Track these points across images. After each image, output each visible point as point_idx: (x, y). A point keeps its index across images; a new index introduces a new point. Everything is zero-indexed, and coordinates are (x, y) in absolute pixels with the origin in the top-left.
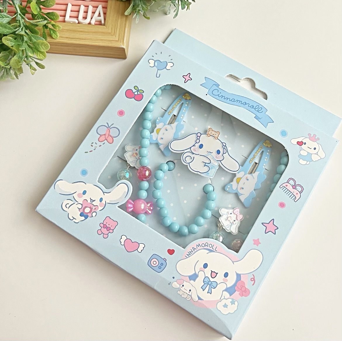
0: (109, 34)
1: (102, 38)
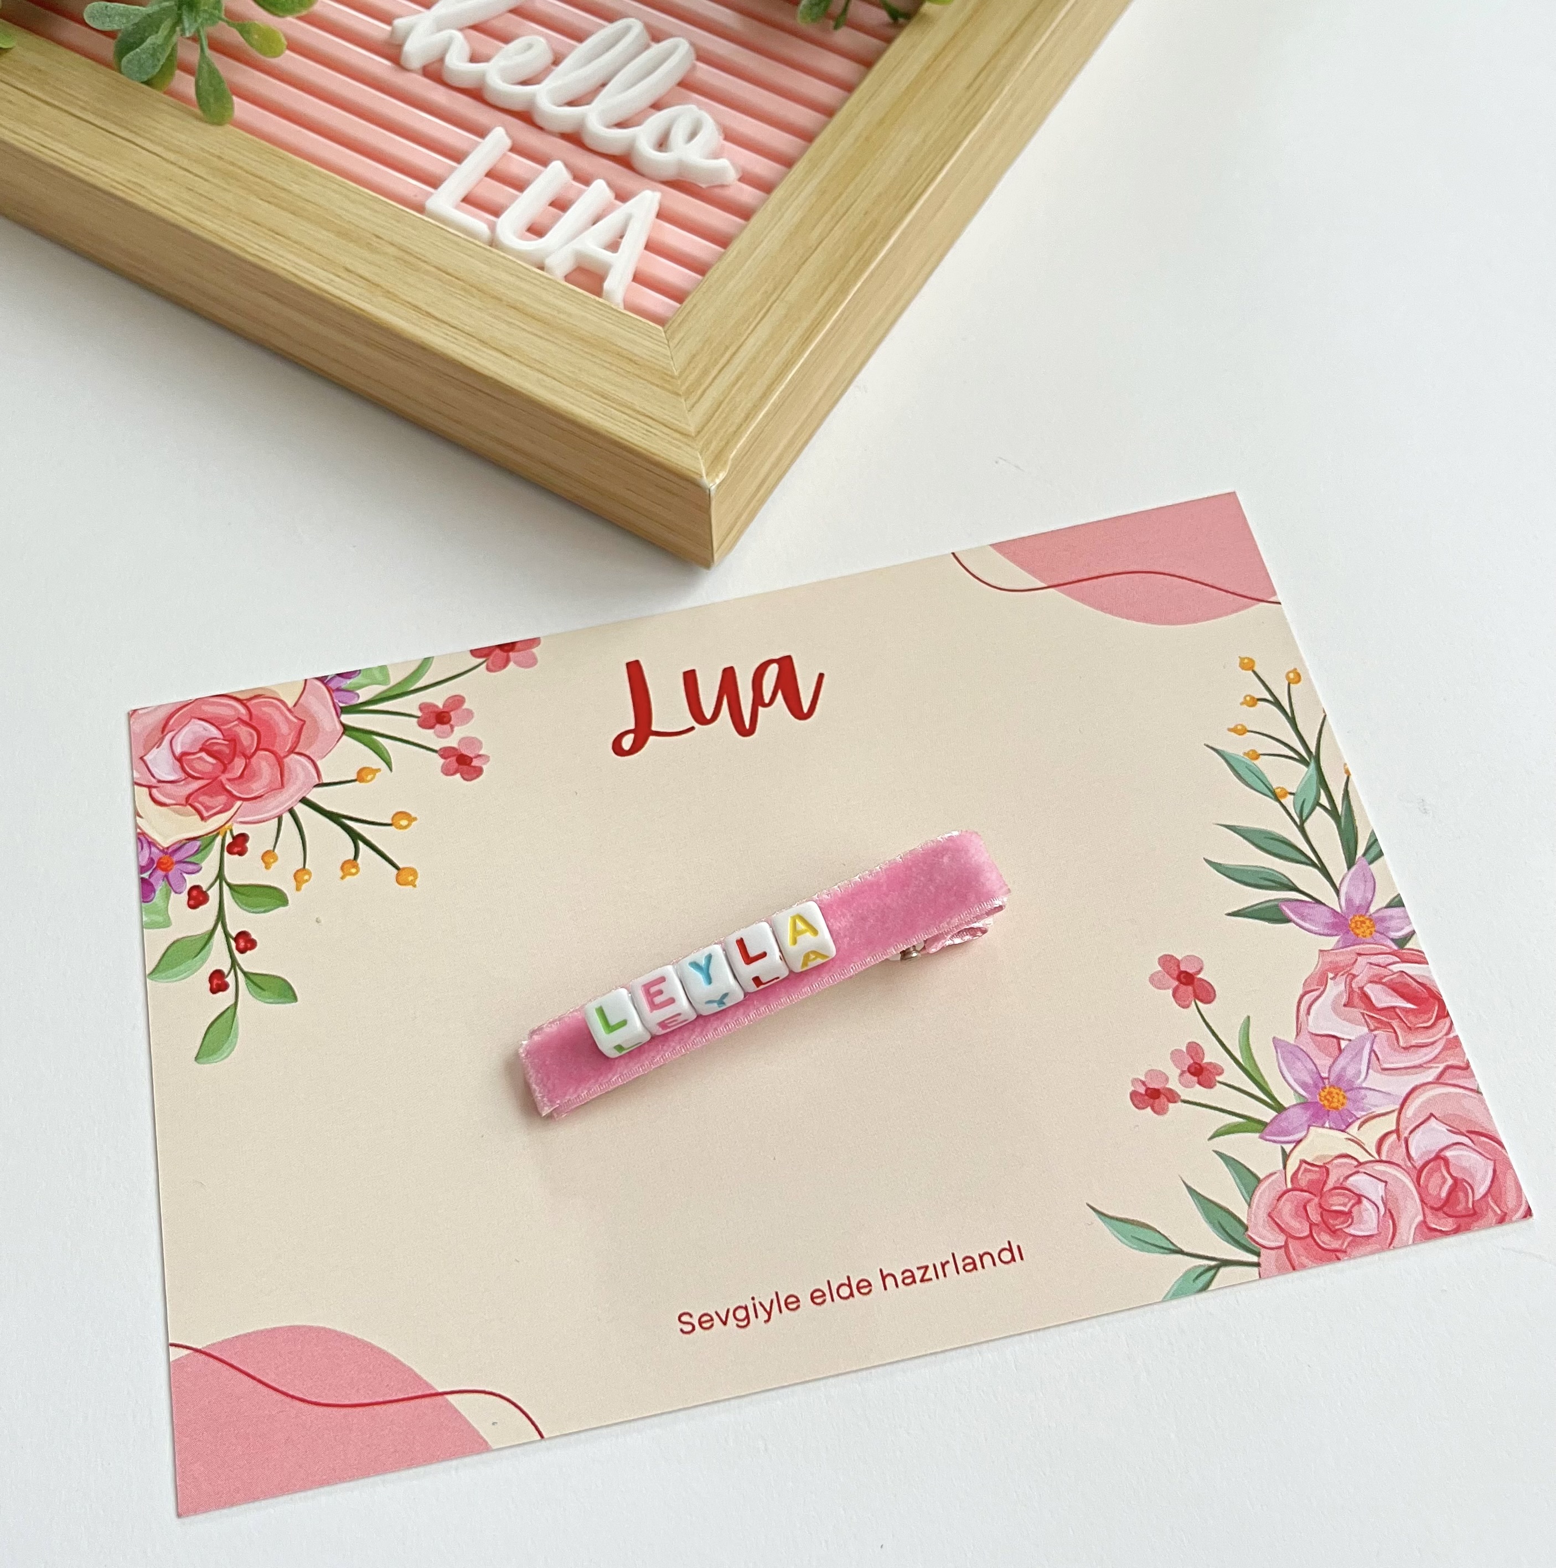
0: (664, 379)
1: (608, 388)
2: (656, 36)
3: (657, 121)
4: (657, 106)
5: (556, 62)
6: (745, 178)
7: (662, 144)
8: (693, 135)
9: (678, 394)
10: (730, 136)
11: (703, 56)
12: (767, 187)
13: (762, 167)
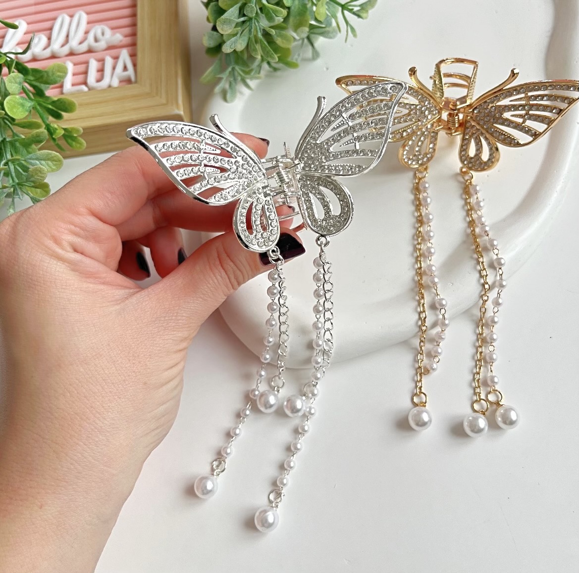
0: (148, 95)
2: (72, 16)
3: (91, 37)
4: (87, 32)
5: (49, 39)
6: (126, 36)
7: (96, 40)
8: (103, 34)
9: (154, 97)
10: (113, 28)
11: (88, 13)
12: (134, 34)
13: (127, 30)
